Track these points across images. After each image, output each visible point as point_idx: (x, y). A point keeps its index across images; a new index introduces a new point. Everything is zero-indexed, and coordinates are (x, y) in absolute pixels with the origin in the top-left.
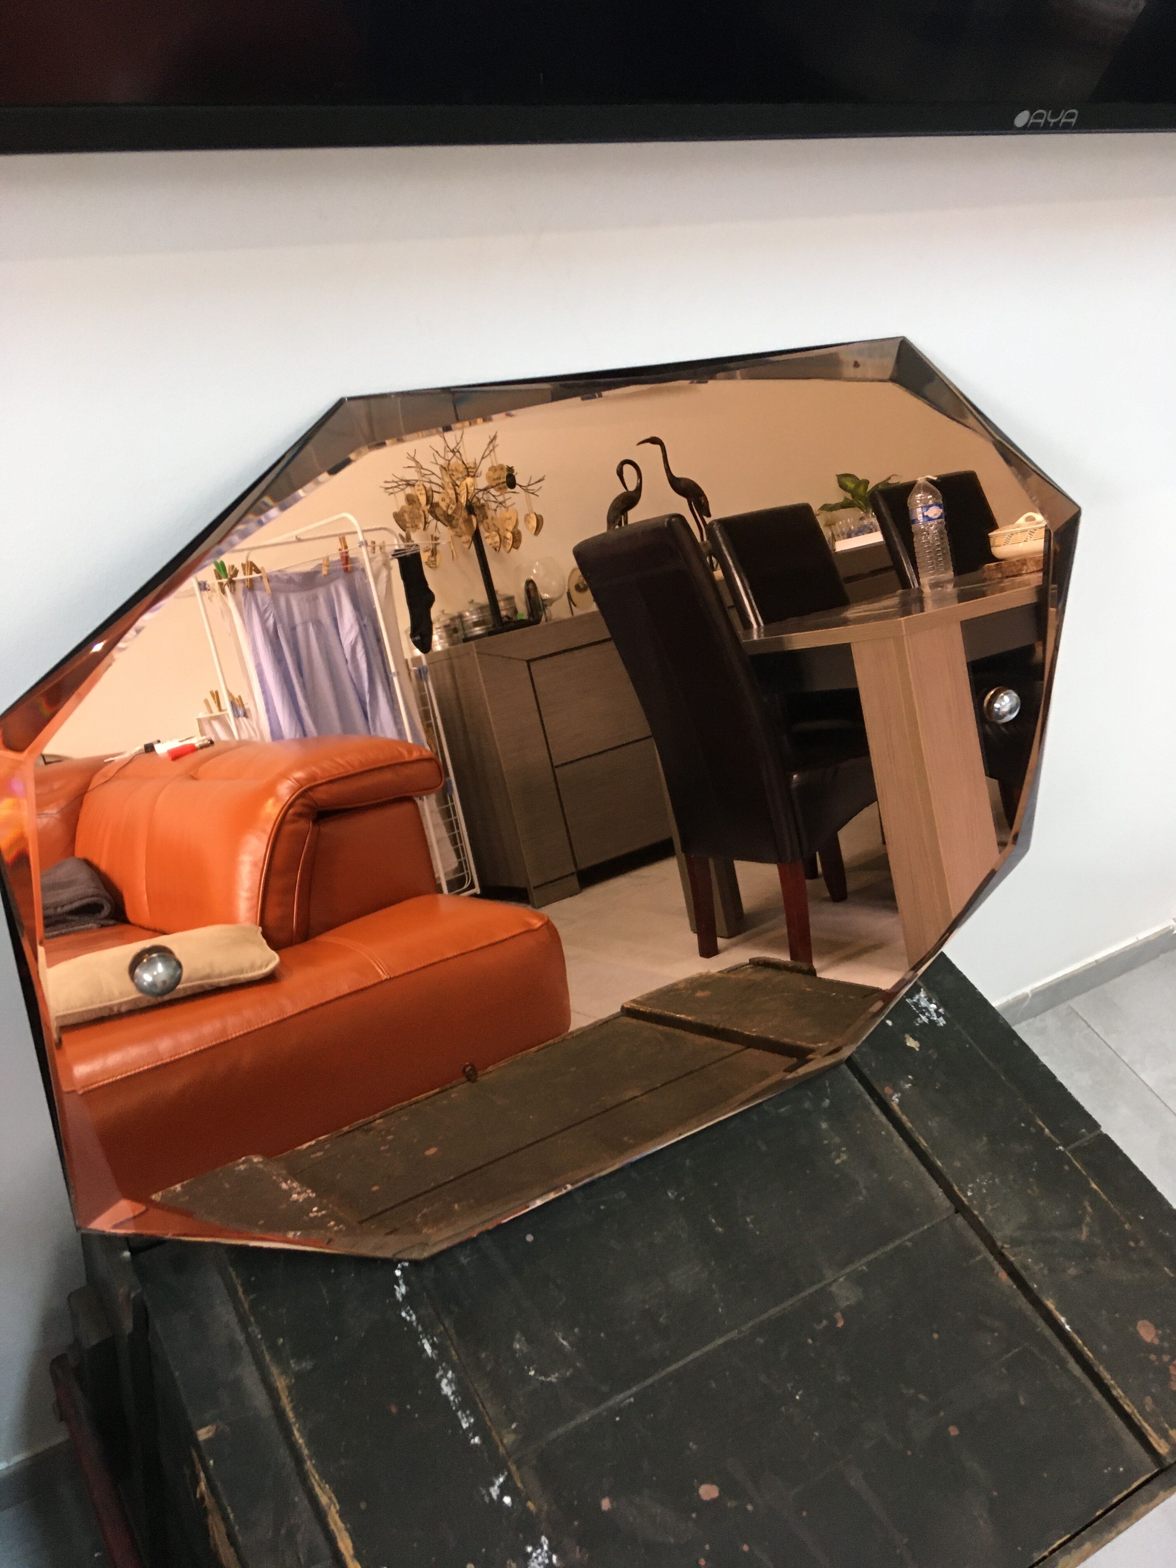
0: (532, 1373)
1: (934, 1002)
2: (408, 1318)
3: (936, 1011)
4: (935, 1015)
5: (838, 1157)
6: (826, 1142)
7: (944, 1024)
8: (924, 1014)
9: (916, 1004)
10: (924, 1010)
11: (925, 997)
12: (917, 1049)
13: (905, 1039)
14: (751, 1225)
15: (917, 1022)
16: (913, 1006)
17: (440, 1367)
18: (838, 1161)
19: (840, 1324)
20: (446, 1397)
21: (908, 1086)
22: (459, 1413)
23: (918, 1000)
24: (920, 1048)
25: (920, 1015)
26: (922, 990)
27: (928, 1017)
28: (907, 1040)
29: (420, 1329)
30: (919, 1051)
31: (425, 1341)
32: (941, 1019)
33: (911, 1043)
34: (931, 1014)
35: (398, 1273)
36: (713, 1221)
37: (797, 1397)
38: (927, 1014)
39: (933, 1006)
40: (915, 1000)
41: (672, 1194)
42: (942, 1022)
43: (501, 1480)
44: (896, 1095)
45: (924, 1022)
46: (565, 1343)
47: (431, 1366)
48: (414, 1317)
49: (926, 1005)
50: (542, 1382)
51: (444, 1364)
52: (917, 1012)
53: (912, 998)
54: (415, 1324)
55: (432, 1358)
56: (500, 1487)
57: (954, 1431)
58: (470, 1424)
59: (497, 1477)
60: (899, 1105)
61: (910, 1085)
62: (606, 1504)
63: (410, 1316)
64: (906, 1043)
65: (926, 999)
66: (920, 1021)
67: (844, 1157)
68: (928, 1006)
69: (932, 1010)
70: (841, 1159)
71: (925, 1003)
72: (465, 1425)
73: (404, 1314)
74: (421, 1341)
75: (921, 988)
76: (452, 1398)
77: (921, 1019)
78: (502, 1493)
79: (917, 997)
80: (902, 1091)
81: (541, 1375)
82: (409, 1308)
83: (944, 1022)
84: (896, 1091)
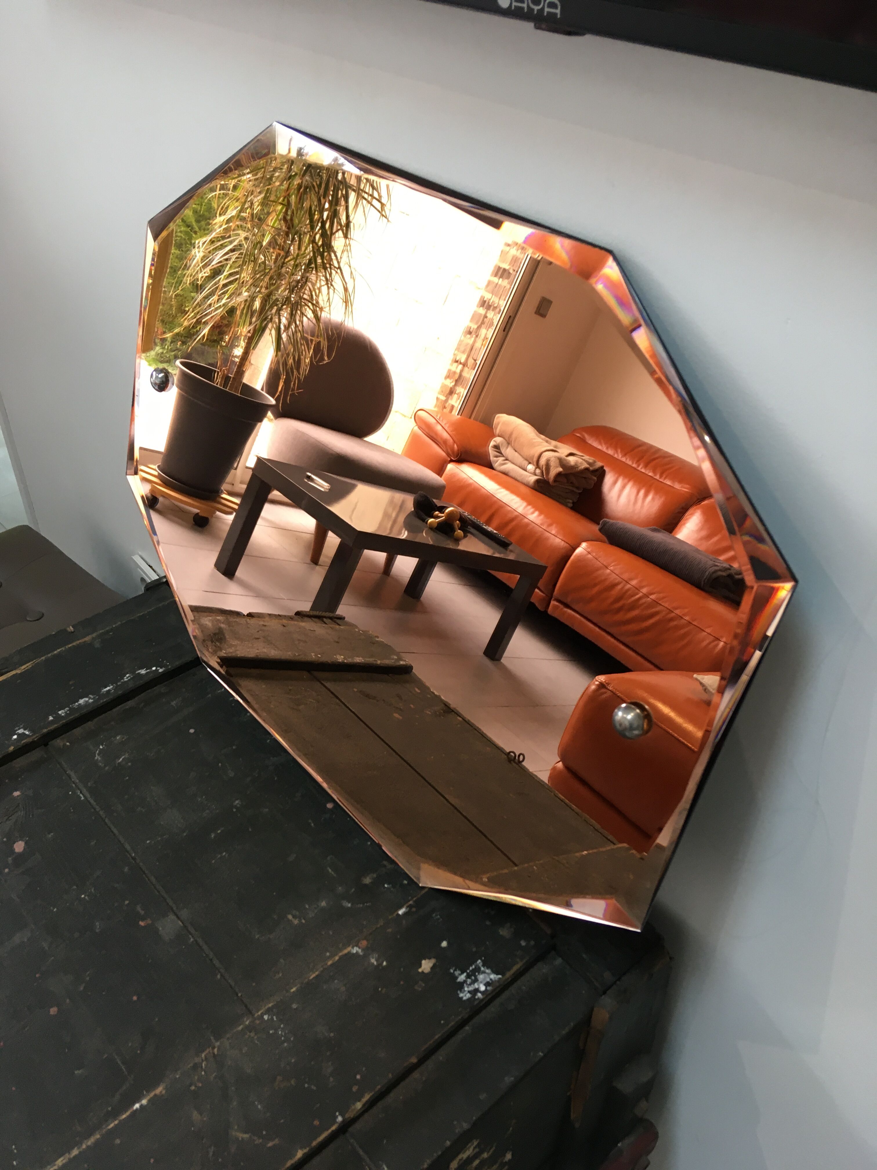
0: (101, 747)
1: (488, 988)
2: (125, 677)
3: (477, 990)
4: (471, 988)
5: (294, 917)
6: (307, 906)
7: (462, 998)
8: (468, 976)
9: (477, 970)
10: (473, 976)
11: (491, 979)
12: (420, 970)
13: (430, 958)
14: (219, 856)
15: (455, 970)
16: (473, 967)
17: (95, 696)
18: (290, 917)
19: (142, 923)
20: (78, 701)
21: (373, 961)
22: (67, 709)
23: (484, 972)
24: (423, 972)
25: (465, 974)
26: (500, 976)
27: (465, 982)
28: (427, 961)
29: (119, 684)
30: (419, 972)
31: (112, 687)
32: (469, 995)
33: (426, 966)
34: (470, 984)
35: (154, 668)
36: (219, 832)
37: (83, 896)
38: (469, 981)
39: (483, 988)
40: (482, 969)
41: (238, 803)
42: (465, 996)
43: (27, 733)
44: (360, 951)
45: (457, 978)
46: (121, 759)
47: (96, 692)
48: (126, 680)
49: (480, 980)
50: (95, 753)
51: (97, 697)
52: (468, 971)
53: (483, 966)
54: (122, 681)
55: (101, 692)
56: (24, 733)
57: (53, 1011)
58: (61, 714)
59: (29, 731)
60: (349, 953)
61: (375, 963)
62: (16, 794)
63: (127, 678)
64: (425, 959)
65: (488, 980)
66: (457, 973)
67: (296, 922)
68: (481, 982)
69: (476, 986)
70: (293, 920)
71: (484, 979)
72: (60, 712)
73: (128, 675)
74: (112, 685)
75: (503, 974)
76: (77, 704)
77: (460, 975)
78: (19, 735)
79: (488, 971)
80: (366, 956)
81: (99, 751)
82: (132, 677)
83: (464, 998)
84: (363, 950)
